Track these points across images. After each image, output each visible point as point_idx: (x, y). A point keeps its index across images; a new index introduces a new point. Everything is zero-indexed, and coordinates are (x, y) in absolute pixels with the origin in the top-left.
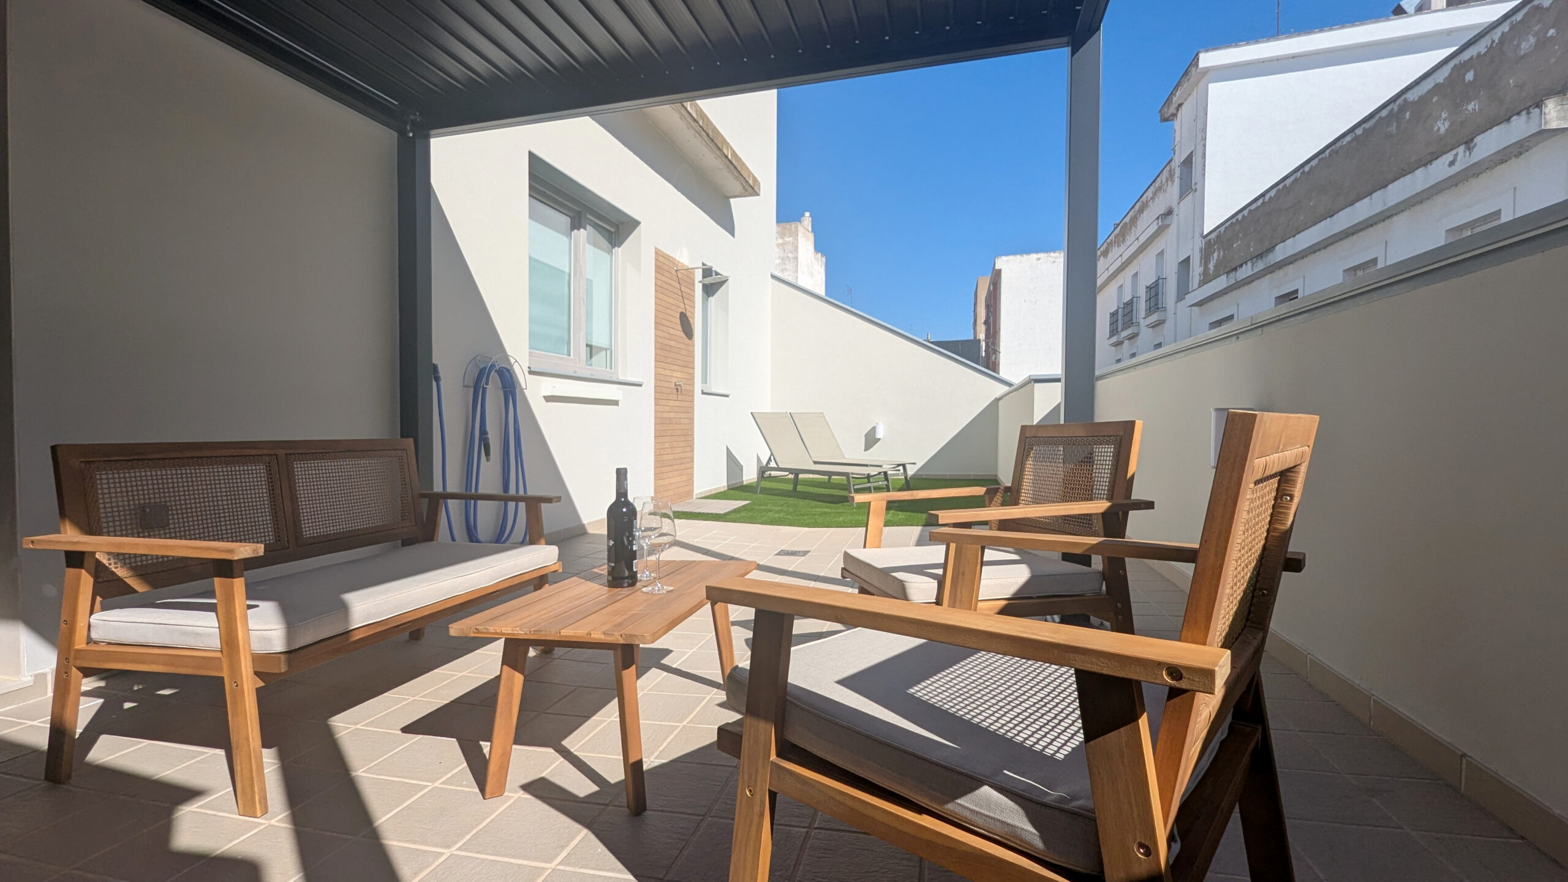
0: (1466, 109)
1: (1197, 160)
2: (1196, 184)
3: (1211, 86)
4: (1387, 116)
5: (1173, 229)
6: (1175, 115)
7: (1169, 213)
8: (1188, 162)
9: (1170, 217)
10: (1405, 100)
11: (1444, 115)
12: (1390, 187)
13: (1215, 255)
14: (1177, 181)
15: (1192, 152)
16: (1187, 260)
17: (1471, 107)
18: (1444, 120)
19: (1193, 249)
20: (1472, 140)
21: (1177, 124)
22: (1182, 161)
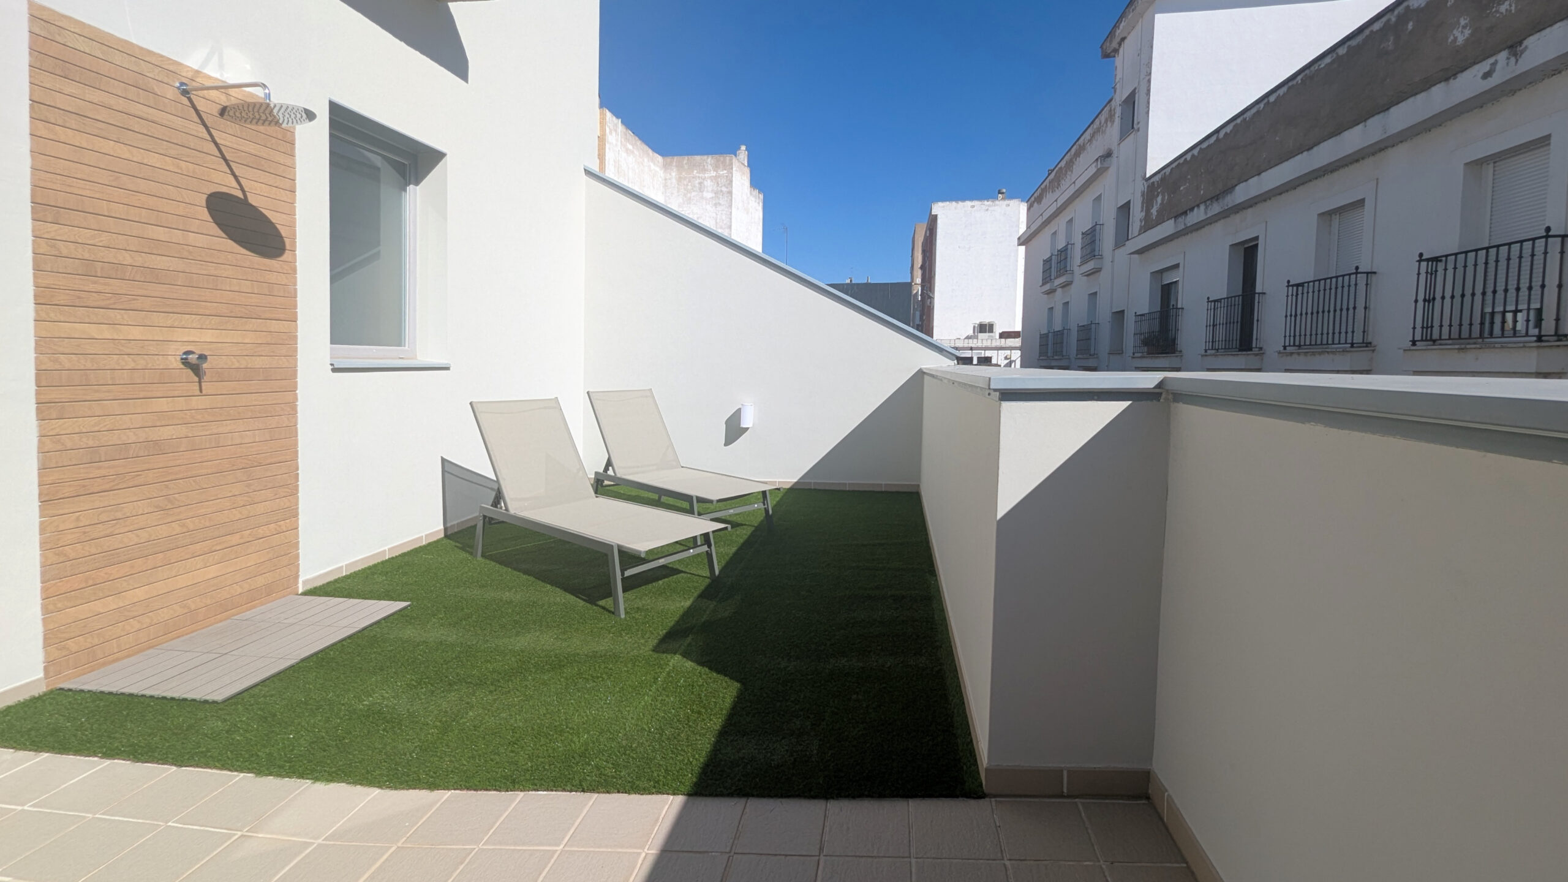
0: (1497, 11)
1: (1139, 99)
2: (1138, 123)
3: (1158, 16)
4: (1381, 30)
5: (1112, 171)
6: (1116, 51)
7: (1109, 154)
8: (1130, 102)
9: (1109, 159)
10: (1408, 7)
12: (1393, 110)
13: (1159, 199)
14: (1117, 121)
15: (1135, 89)
16: (1127, 206)
17: (1503, 8)
18: (1464, 27)
19: (1135, 194)
20: (1520, 43)
21: (1118, 60)
22: (1123, 99)
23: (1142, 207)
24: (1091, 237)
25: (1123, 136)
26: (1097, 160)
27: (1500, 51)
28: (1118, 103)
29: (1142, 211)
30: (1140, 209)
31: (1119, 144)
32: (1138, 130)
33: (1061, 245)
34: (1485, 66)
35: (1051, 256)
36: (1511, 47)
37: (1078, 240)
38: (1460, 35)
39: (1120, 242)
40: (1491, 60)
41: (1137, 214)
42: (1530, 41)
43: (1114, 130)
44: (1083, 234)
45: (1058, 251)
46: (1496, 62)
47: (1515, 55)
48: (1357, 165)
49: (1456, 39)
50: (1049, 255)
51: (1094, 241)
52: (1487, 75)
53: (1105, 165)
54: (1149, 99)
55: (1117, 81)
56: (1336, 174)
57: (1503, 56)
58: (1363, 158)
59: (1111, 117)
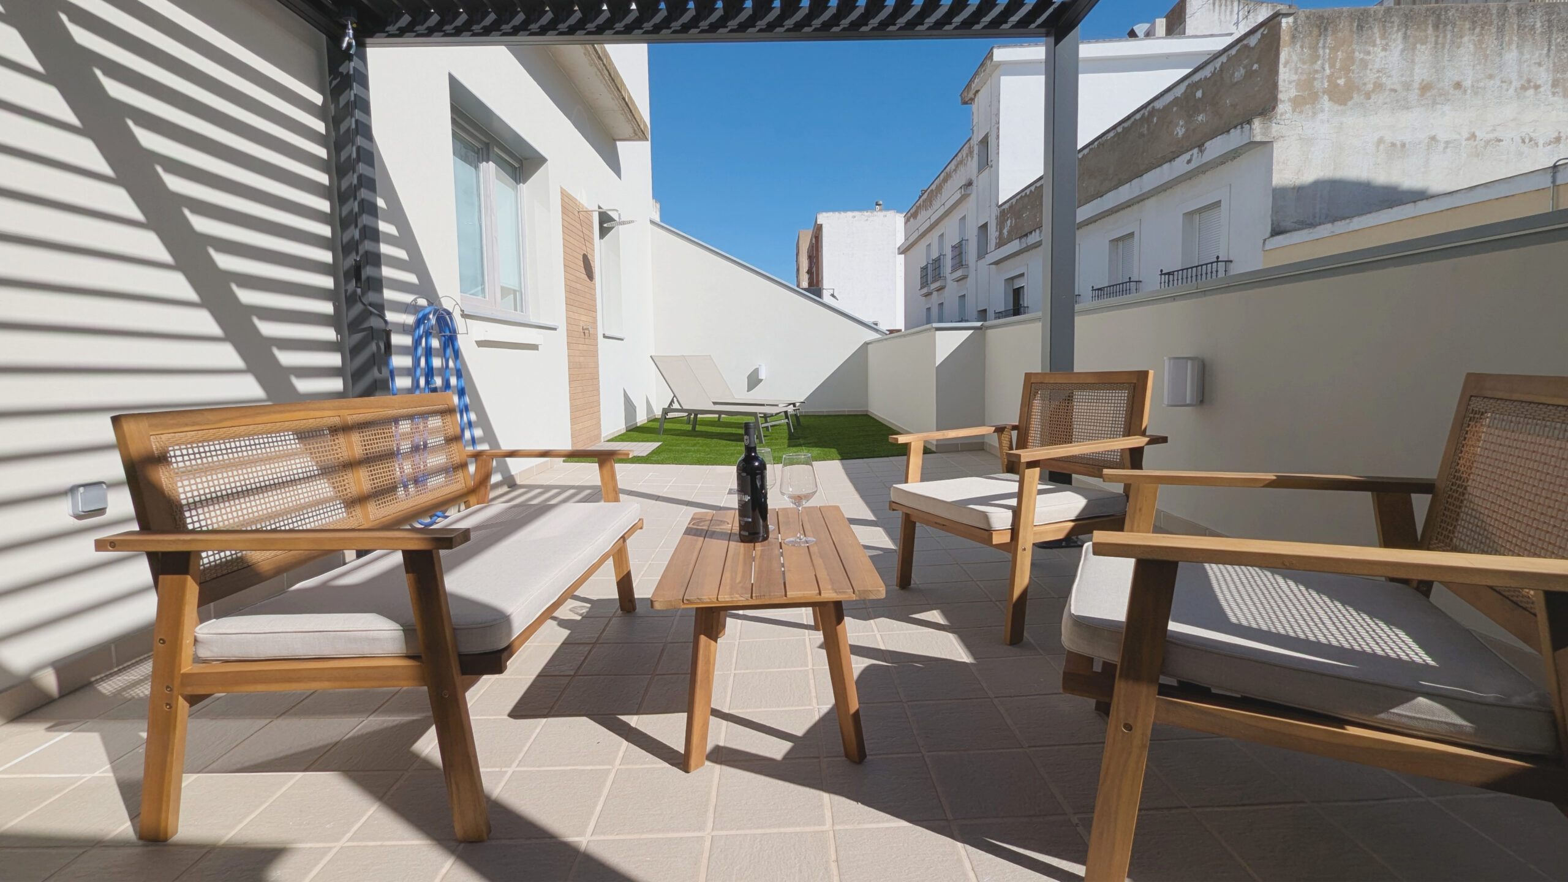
0: (1197, 120)
1: (992, 140)
2: (991, 161)
3: (1003, 78)
4: (1140, 119)
5: (973, 197)
6: (972, 100)
7: (970, 184)
8: (985, 142)
9: (970, 188)
10: (1153, 107)
11: (1181, 123)
12: (1145, 176)
13: (1009, 221)
14: (976, 157)
15: (988, 133)
16: (985, 226)
17: (1200, 118)
18: (1182, 127)
19: (990, 217)
20: (1203, 145)
21: (974, 107)
22: (979, 140)
23: (997, 228)
24: (959, 250)
25: (981, 169)
26: (961, 188)
27: (1195, 148)
28: (976, 143)
29: (997, 231)
30: (995, 229)
31: (977, 176)
32: (992, 167)
33: (935, 255)
34: (1186, 156)
35: (927, 265)
36: (1199, 146)
37: (949, 253)
38: (1180, 131)
39: (982, 254)
40: (1190, 153)
41: (993, 233)
42: (1207, 144)
43: (973, 164)
44: (952, 247)
45: (933, 260)
46: (1192, 155)
47: (1201, 152)
48: (1129, 209)
49: (1178, 133)
50: (925, 264)
51: (961, 254)
52: (1189, 162)
53: (968, 192)
54: (999, 142)
55: (974, 123)
56: (1118, 214)
57: (1196, 151)
58: (1133, 205)
59: (971, 152)
